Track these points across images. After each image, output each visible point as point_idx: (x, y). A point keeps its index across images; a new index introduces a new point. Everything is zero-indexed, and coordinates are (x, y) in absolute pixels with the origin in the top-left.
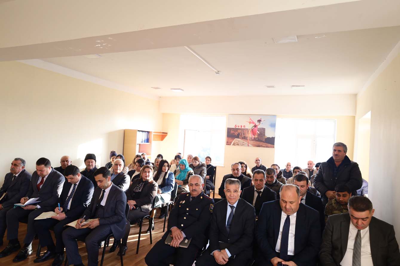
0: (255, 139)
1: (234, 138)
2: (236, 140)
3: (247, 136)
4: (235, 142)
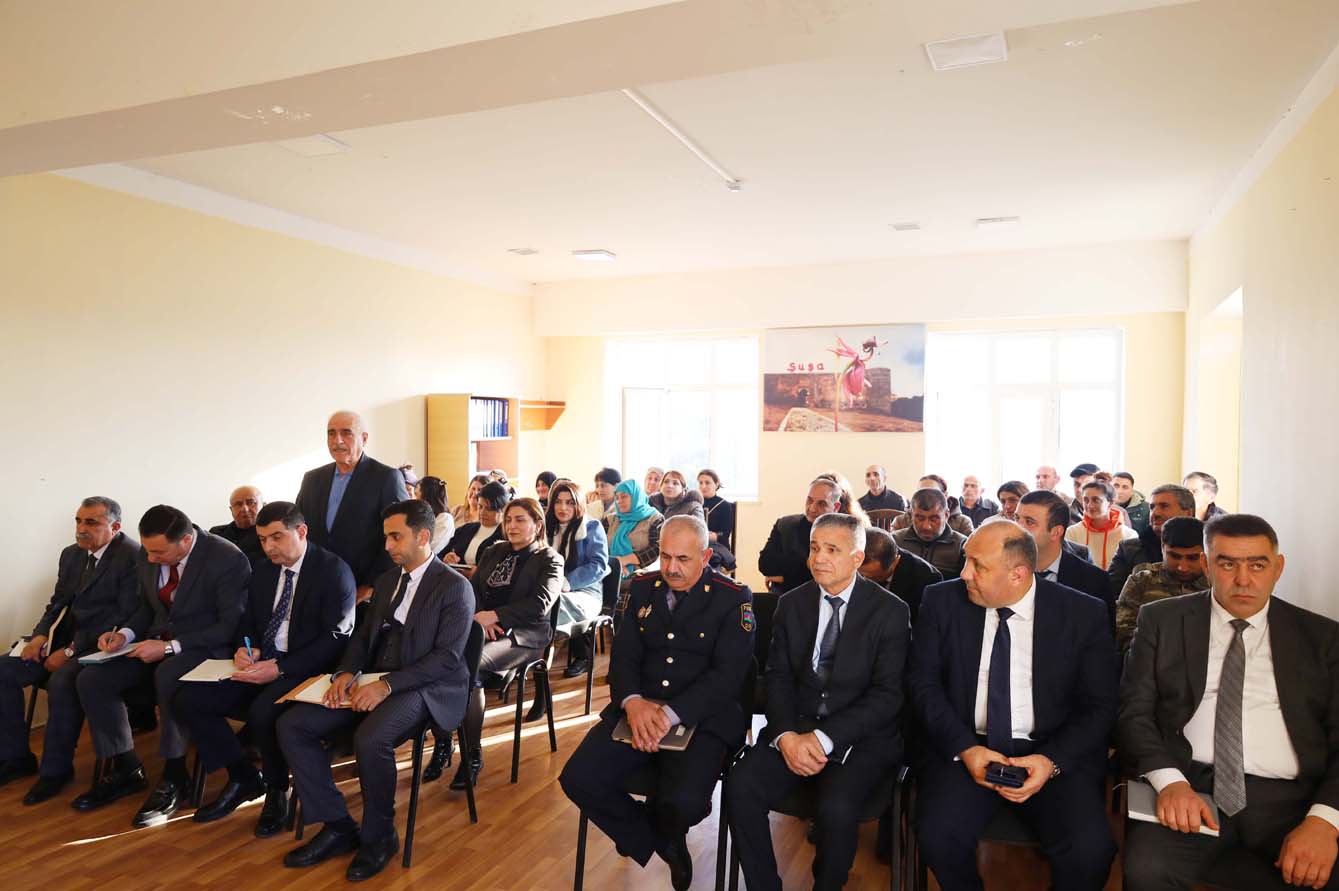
1: (790, 408)
2: (795, 414)
3: (830, 396)
4: (793, 421)
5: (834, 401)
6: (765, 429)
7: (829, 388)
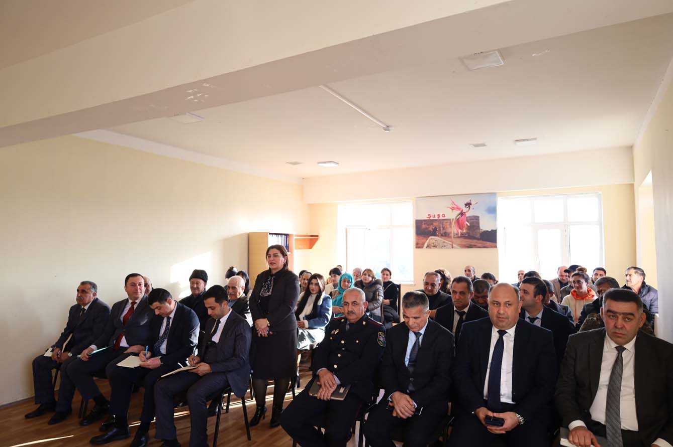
0: (463, 236)
1: (429, 237)
2: (432, 239)
4: (431, 243)
5: (451, 233)
6: (416, 248)
7: (448, 226)
